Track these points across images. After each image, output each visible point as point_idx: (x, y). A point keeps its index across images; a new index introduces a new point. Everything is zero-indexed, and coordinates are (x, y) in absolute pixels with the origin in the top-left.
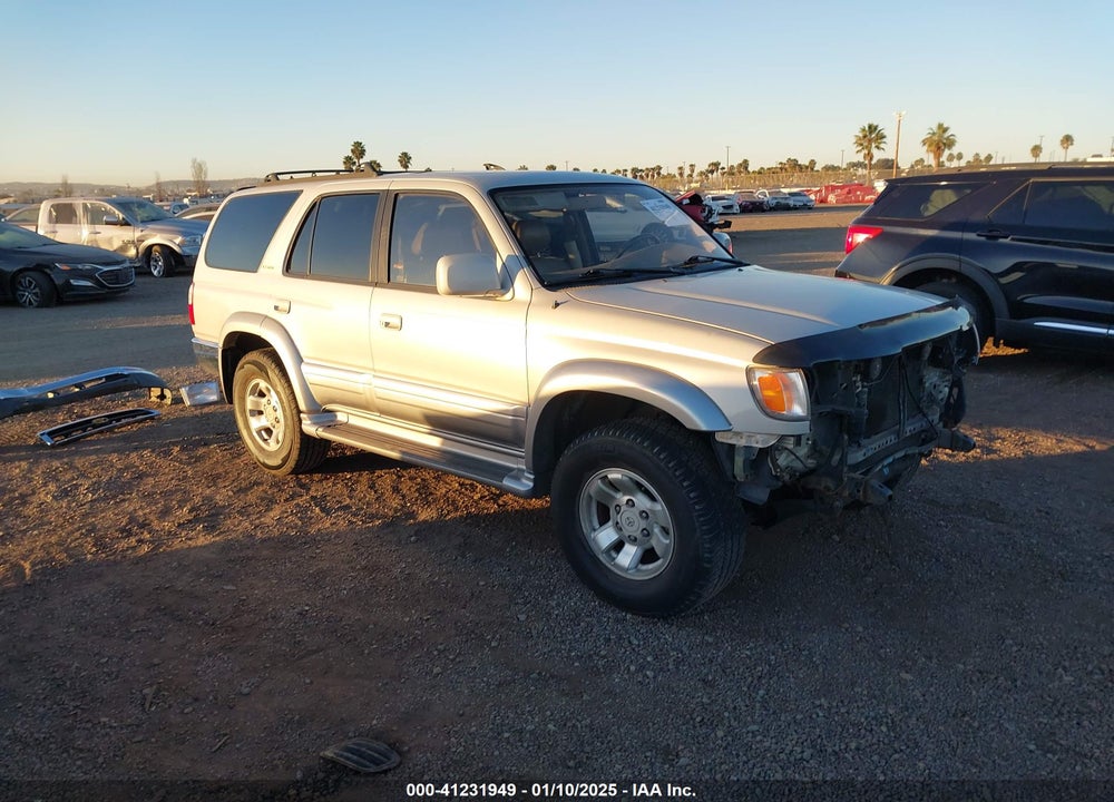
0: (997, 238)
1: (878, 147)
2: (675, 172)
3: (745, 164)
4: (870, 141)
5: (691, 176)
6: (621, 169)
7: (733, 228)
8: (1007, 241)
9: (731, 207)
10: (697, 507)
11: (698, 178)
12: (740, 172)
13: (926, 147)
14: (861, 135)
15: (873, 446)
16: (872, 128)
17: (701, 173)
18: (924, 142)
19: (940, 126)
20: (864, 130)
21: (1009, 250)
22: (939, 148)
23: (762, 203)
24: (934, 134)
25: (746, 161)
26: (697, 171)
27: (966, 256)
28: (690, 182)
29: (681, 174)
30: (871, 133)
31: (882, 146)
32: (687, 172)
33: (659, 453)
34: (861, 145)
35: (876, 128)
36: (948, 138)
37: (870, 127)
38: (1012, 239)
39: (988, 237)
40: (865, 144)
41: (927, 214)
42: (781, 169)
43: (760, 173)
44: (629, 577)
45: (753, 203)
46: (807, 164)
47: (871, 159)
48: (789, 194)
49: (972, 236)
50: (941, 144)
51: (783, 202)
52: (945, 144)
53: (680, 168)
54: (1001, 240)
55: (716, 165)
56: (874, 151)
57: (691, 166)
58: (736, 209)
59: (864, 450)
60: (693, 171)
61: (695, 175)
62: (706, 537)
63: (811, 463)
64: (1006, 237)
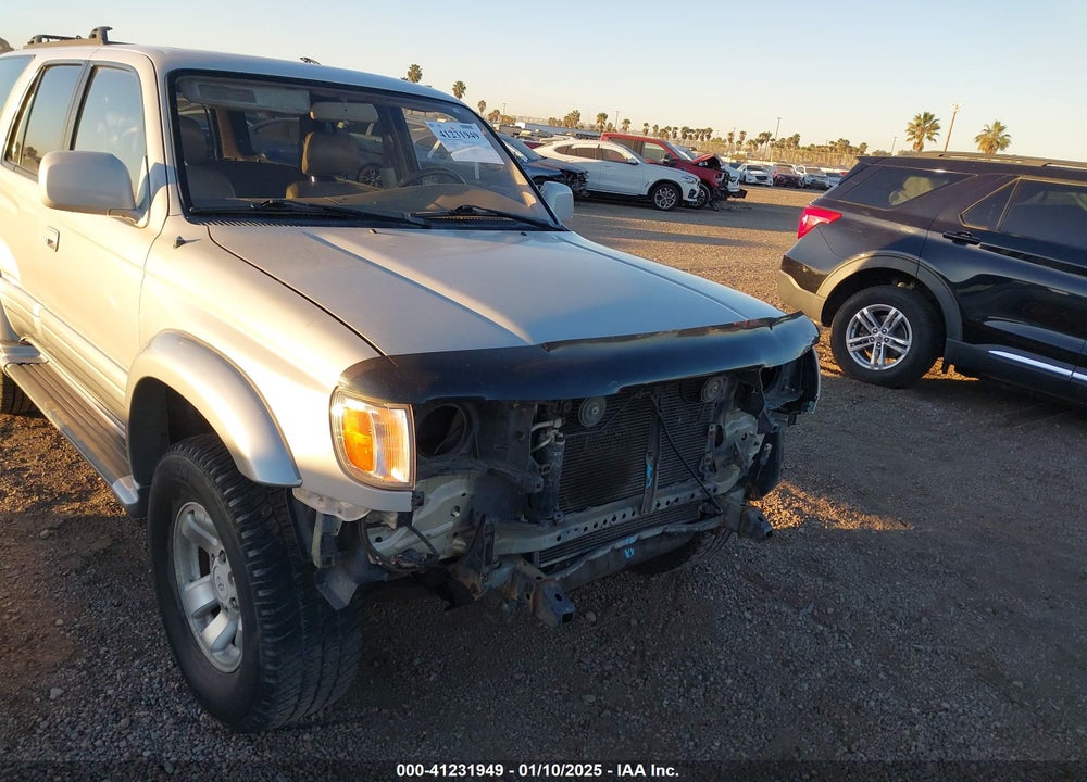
0: (965, 242)
1: (929, 138)
2: (725, 137)
3: (796, 139)
4: (923, 130)
5: (740, 143)
6: (672, 127)
7: (747, 199)
8: (977, 247)
9: (765, 178)
10: (261, 593)
11: (748, 146)
12: (789, 146)
13: (979, 144)
14: (915, 123)
15: (583, 525)
16: (927, 117)
17: (751, 142)
18: (978, 139)
19: (997, 124)
20: (919, 118)
21: (975, 258)
22: (991, 147)
23: (797, 179)
24: (989, 131)
25: (797, 136)
26: (747, 138)
27: (926, 259)
28: (739, 149)
29: (730, 140)
30: (925, 122)
31: (934, 137)
32: (737, 138)
33: (229, 499)
34: (913, 133)
35: (931, 118)
36: (1003, 138)
37: (926, 115)
38: (982, 247)
39: (956, 241)
40: (918, 133)
41: (894, 203)
42: (831, 148)
43: (809, 149)
44: (212, 660)
45: (789, 178)
46: (858, 146)
47: (921, 148)
48: (828, 174)
49: (938, 237)
50: (994, 143)
51: (819, 180)
52: (998, 143)
53: (731, 134)
54: (969, 246)
55: (767, 135)
56: (926, 141)
57: (742, 133)
58: (770, 181)
59: (558, 533)
60: (743, 138)
61: (744, 142)
62: (268, 640)
63: (459, 544)
64: (976, 244)
